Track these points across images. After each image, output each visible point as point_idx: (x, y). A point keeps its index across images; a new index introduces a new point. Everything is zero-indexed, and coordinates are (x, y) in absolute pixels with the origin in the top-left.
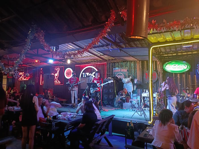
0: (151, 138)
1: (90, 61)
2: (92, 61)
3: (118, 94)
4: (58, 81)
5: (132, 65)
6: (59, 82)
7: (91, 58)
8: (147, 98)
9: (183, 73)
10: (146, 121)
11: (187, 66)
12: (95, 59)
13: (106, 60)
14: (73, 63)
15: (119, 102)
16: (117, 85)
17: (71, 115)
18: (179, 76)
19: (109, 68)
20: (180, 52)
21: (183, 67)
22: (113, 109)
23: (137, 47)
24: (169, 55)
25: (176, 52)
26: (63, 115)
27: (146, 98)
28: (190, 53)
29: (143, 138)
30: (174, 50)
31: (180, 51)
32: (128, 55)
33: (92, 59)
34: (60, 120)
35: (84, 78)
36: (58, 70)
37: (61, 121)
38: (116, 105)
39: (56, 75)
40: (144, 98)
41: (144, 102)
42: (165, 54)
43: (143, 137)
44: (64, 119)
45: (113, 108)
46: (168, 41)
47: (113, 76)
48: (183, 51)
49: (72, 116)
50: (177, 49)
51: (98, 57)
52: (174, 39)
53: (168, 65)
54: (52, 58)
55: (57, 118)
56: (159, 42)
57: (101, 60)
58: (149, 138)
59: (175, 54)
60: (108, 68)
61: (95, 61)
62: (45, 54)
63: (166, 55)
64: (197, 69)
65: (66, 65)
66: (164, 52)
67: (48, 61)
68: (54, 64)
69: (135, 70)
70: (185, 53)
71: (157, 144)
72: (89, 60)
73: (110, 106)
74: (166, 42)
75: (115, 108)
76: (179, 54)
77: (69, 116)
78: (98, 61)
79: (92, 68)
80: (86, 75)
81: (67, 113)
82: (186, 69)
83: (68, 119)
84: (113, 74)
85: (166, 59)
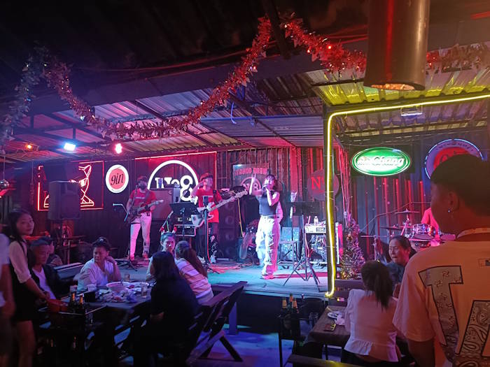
0: (341, 333)
1: (173, 147)
2: (179, 146)
3: (247, 229)
4: (88, 201)
5: (280, 157)
6: (91, 202)
7: (176, 140)
8: (317, 237)
9: (396, 177)
10: (320, 292)
11: (403, 160)
12: (187, 141)
13: (215, 146)
14: (128, 153)
15: (250, 249)
16: (243, 206)
17: (132, 287)
18: (388, 183)
19: (224, 164)
20: (388, 127)
21: (396, 163)
22: (235, 267)
23: (294, 114)
24: (364, 134)
25: (379, 127)
26: (113, 288)
27: (313, 236)
28: (409, 130)
29: (324, 334)
30: (376, 123)
31: (388, 125)
32: (271, 133)
33: (180, 142)
34: (106, 302)
35: (158, 189)
36: (87, 170)
37: (110, 305)
38: (242, 256)
39: (83, 183)
40: (309, 235)
41: (310, 246)
42: (356, 132)
43: (323, 332)
44: (118, 299)
45: (236, 265)
46: (369, 100)
47: (234, 185)
48: (394, 125)
49: (136, 289)
50: (383, 121)
51: (197, 136)
52: (383, 97)
53: (362, 157)
54: (73, 140)
55: (96, 297)
56: (348, 102)
57: (202, 144)
58: (336, 333)
59: (378, 133)
60: (220, 164)
61: (187, 146)
62: (51, 129)
63: (357, 135)
64: (425, 166)
65: (110, 158)
66: (353, 128)
67: (61, 147)
68: (75, 154)
69: (285, 171)
70: (399, 131)
71: (359, 349)
72: (171, 144)
73: (227, 259)
74: (365, 103)
75: (239, 264)
76: (386, 132)
77: (129, 291)
78: (194, 148)
79: (179, 165)
80: (165, 182)
81: (122, 283)
82: (402, 167)
83: (129, 298)
84: (232, 179)
85: (358, 143)
